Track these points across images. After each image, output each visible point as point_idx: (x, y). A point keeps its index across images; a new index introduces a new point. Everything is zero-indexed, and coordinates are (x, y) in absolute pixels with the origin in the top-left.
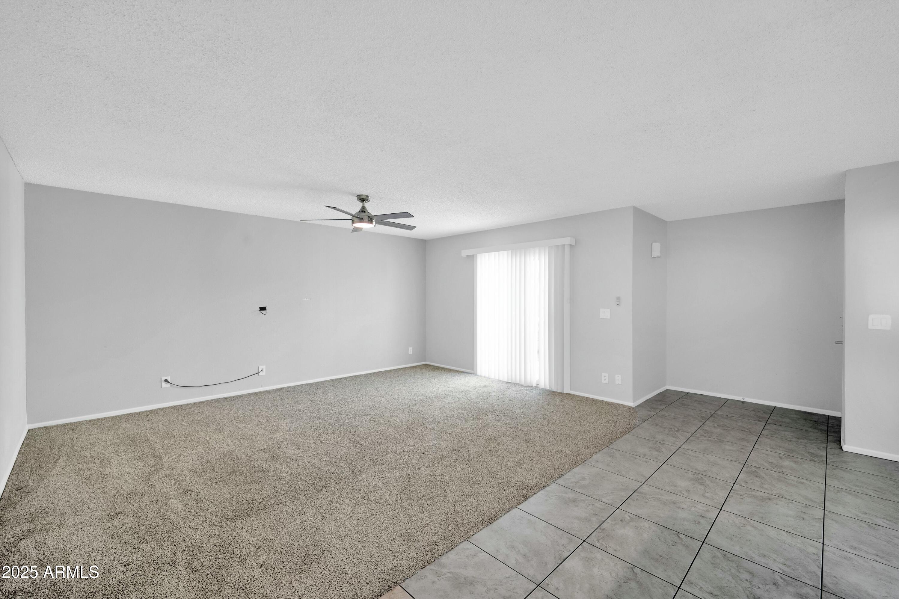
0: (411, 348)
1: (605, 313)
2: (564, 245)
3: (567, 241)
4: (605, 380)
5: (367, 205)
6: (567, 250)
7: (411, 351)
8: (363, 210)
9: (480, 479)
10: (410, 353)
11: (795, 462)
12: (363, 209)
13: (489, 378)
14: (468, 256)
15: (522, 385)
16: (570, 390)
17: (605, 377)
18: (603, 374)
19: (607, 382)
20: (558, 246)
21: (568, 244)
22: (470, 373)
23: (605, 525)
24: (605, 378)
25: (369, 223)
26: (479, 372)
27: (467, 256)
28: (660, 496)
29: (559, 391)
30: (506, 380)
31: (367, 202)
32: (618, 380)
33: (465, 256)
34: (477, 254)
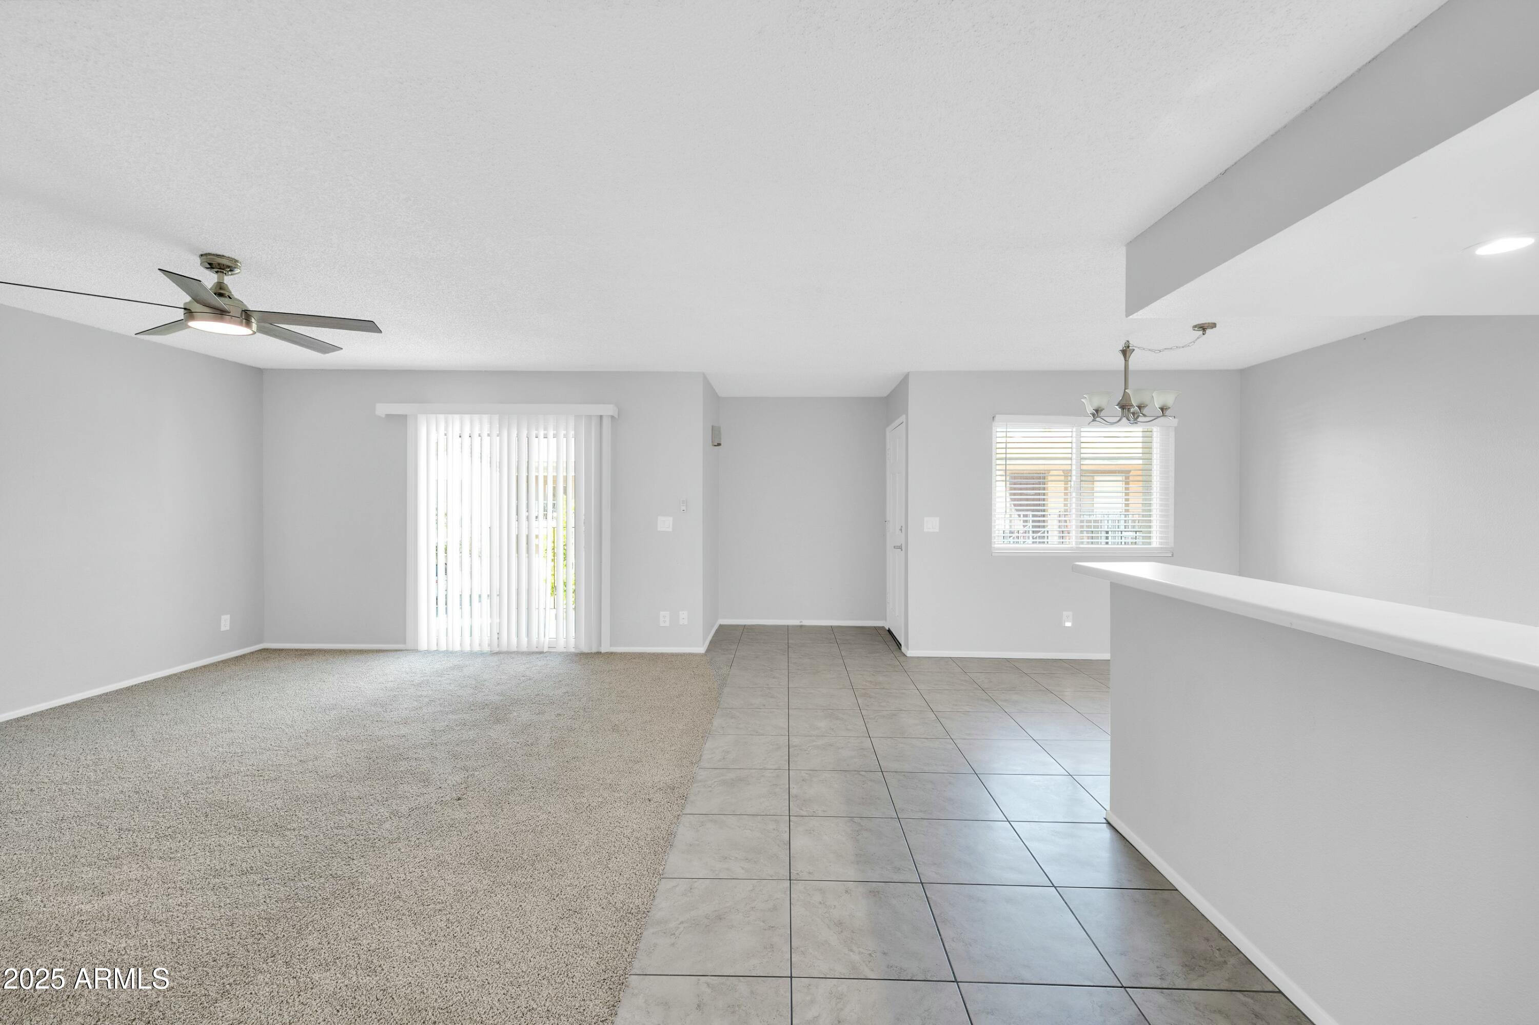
0: (228, 616)
1: (665, 524)
2: (601, 417)
3: (608, 410)
4: (665, 622)
5: (228, 280)
6: (606, 423)
7: (225, 623)
8: (221, 291)
9: (600, 800)
10: (223, 629)
11: (884, 676)
12: (221, 288)
13: (448, 653)
14: (389, 417)
15: (523, 653)
16: (611, 646)
17: (664, 617)
18: (662, 613)
19: (667, 624)
20: (589, 417)
21: (609, 416)
22: (399, 650)
23: (793, 792)
24: (664, 619)
25: (241, 324)
26: (423, 645)
27: (387, 415)
28: (814, 743)
29: (594, 650)
30: (486, 649)
31: (231, 275)
32: (683, 619)
33: (384, 416)
34: (419, 416)
